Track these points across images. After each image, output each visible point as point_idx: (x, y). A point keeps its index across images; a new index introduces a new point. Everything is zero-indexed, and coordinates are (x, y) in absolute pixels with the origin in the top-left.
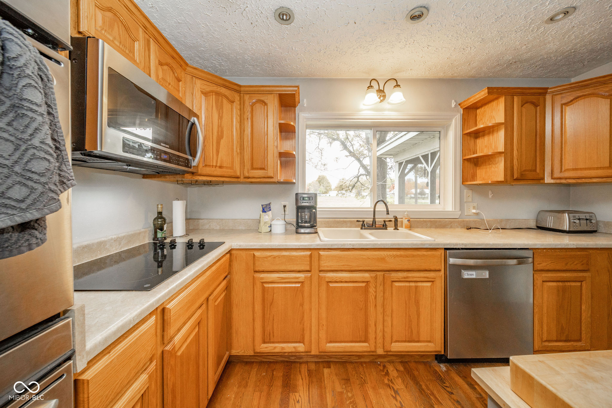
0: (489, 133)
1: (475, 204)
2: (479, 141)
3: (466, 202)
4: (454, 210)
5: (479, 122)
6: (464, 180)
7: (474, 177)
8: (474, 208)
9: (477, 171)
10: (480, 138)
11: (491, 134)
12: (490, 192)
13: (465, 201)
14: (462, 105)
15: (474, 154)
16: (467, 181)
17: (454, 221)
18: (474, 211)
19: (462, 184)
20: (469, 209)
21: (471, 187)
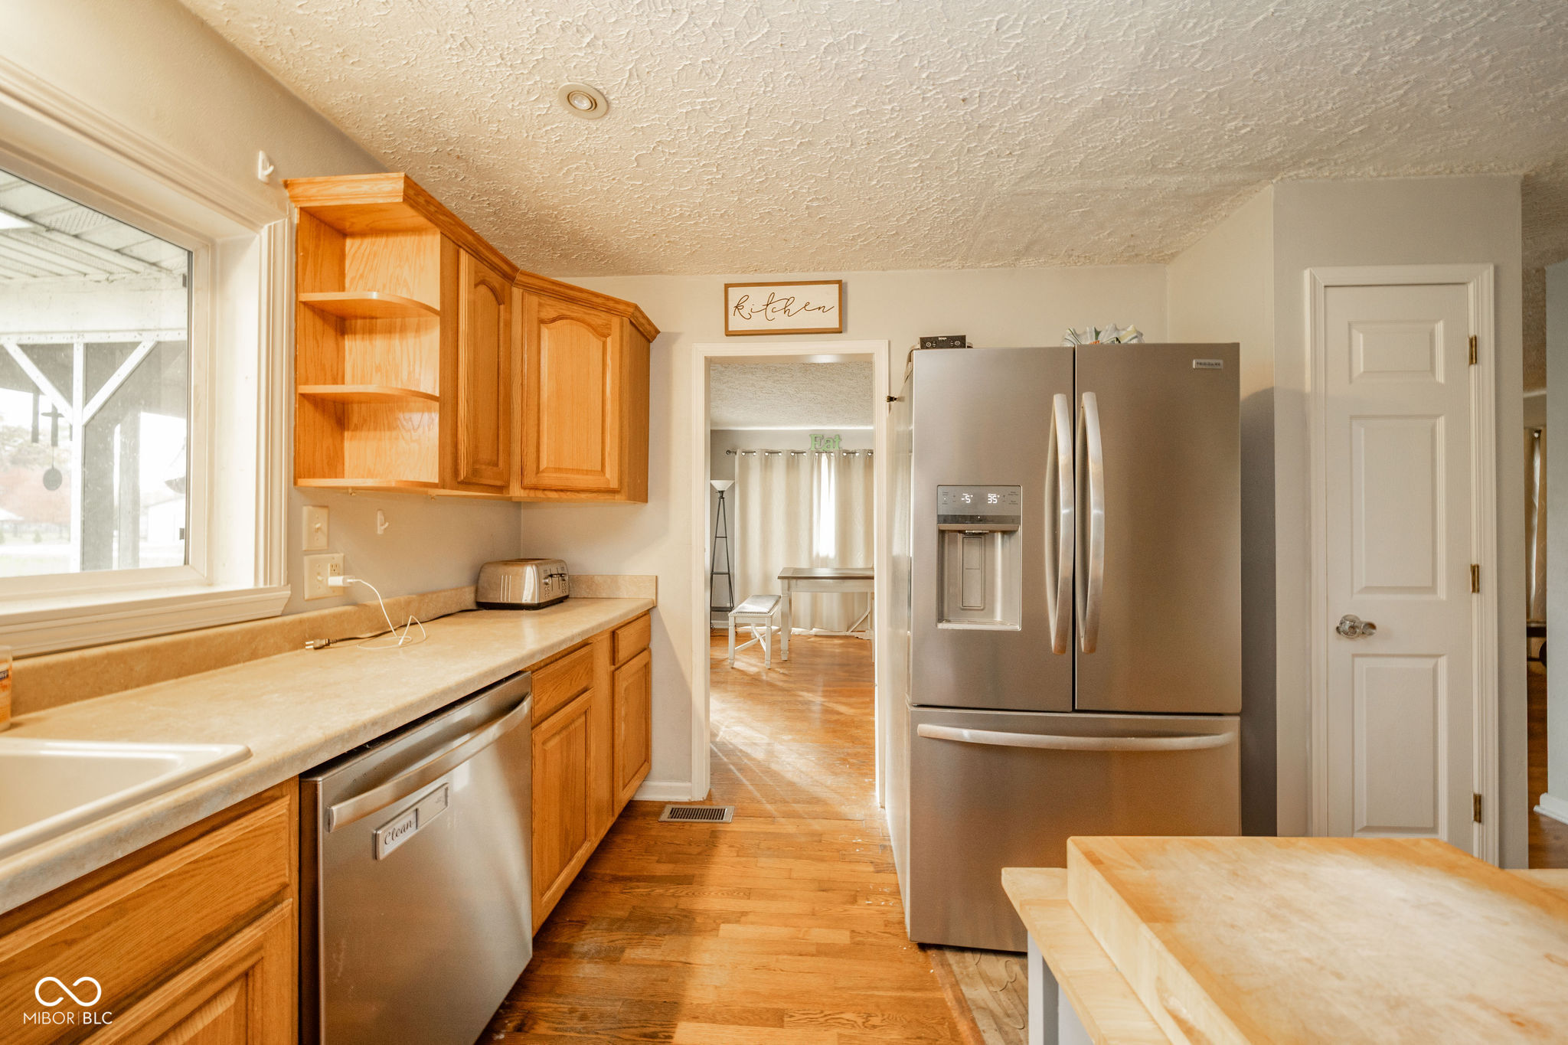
0: (389, 331)
1: (338, 557)
2: (354, 347)
3: (308, 552)
4: (261, 585)
5: (351, 283)
6: (300, 470)
7: (334, 465)
8: (335, 571)
9: (347, 444)
10: (358, 337)
11: (397, 336)
12: (380, 517)
13: (304, 549)
14: (298, 190)
15: (335, 382)
16: (312, 475)
17: (265, 629)
18: (337, 581)
19: (295, 483)
20: (319, 574)
21: (323, 500)
